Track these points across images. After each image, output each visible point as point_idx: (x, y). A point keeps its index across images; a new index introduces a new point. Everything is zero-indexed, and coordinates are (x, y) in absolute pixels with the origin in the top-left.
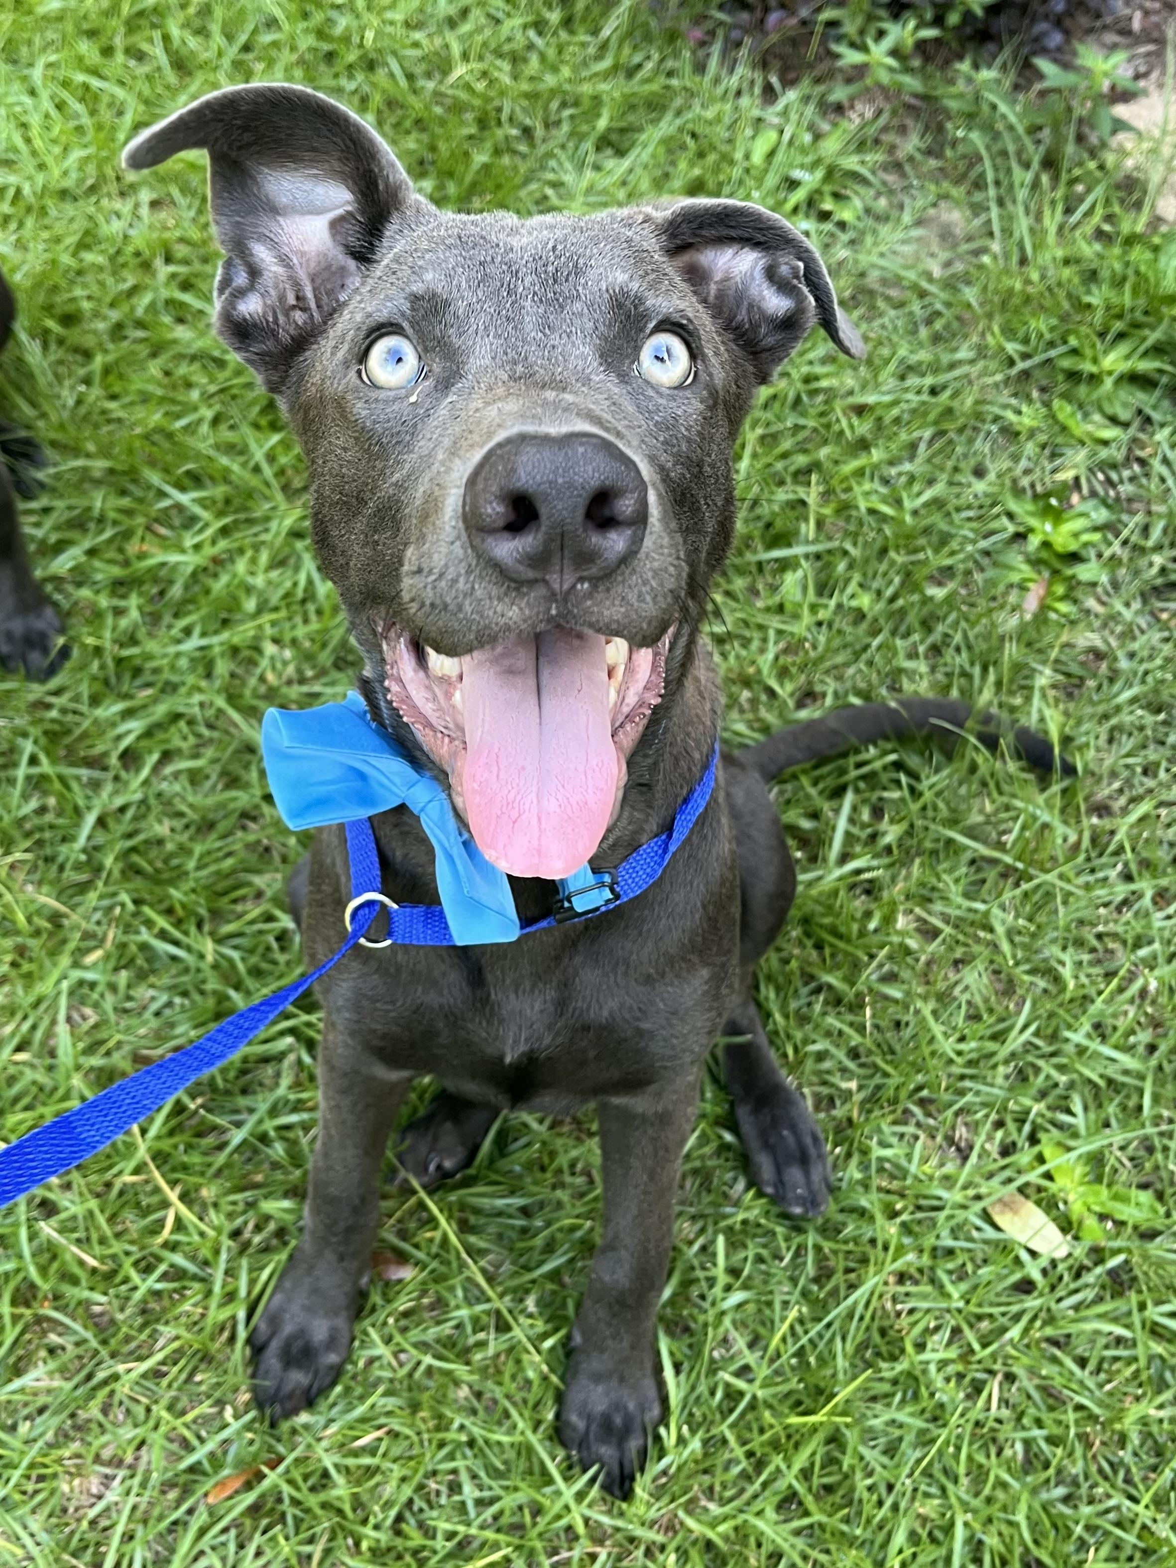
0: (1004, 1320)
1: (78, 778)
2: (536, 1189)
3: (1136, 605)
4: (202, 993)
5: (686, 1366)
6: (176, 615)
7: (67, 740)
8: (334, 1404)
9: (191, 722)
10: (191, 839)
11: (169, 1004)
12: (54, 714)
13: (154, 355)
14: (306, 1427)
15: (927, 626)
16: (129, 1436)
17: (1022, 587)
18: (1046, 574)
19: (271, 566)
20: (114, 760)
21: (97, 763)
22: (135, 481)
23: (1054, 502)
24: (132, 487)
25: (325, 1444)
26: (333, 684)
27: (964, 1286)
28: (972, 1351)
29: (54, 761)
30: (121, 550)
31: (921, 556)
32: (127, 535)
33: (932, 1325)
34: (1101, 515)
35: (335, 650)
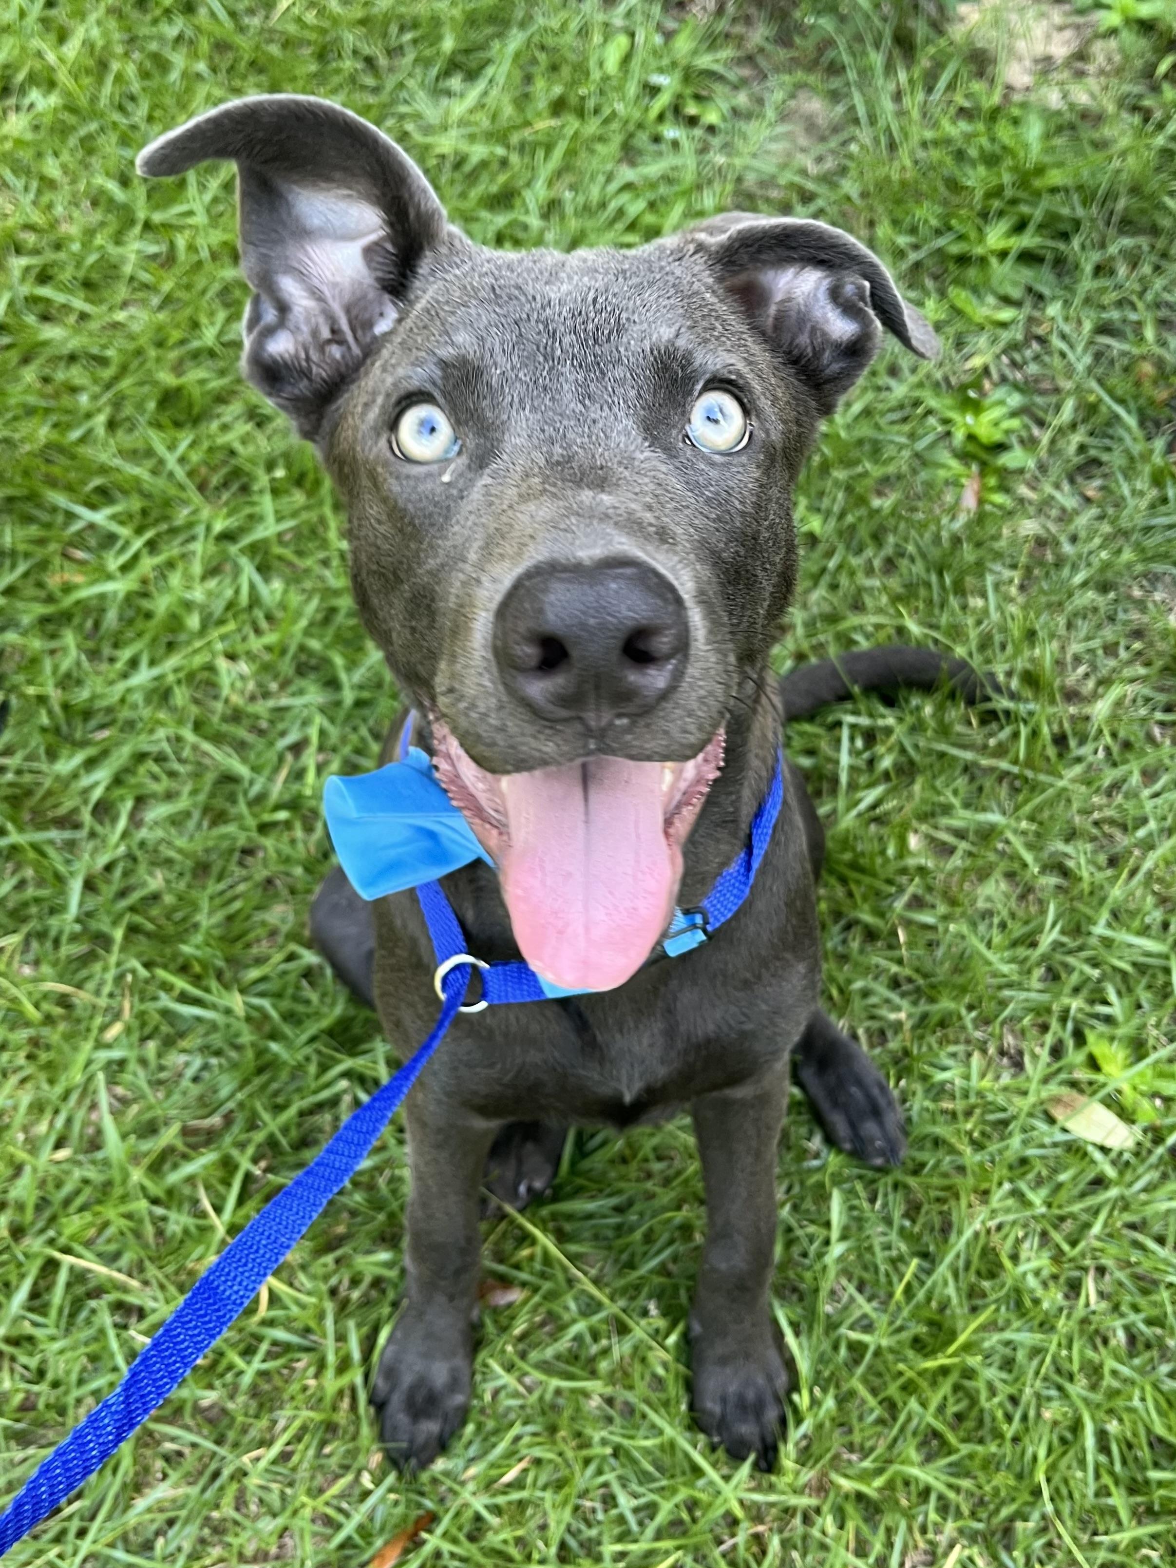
0: (1085, 1217)
1: (51, 842)
2: (622, 1185)
3: (1066, 487)
4: (238, 1048)
5: (804, 1326)
6: (116, 646)
7: (32, 802)
8: (470, 1443)
9: (160, 759)
10: (189, 886)
11: (205, 1067)
12: (10, 776)
13: (26, 360)
14: (447, 1474)
15: (877, 538)
16: (271, 1527)
17: (955, 483)
18: (975, 468)
19: (206, 576)
20: (86, 816)
21: (69, 822)
22: (39, 506)
23: (972, 394)
24: (36, 512)
25: (471, 1486)
26: (301, 692)
27: (1044, 1192)
28: (1061, 1252)
29: (21, 829)
30: (40, 585)
31: (859, 469)
32: (43, 565)
33: (1021, 1234)
34: (1015, 400)
35: (295, 657)
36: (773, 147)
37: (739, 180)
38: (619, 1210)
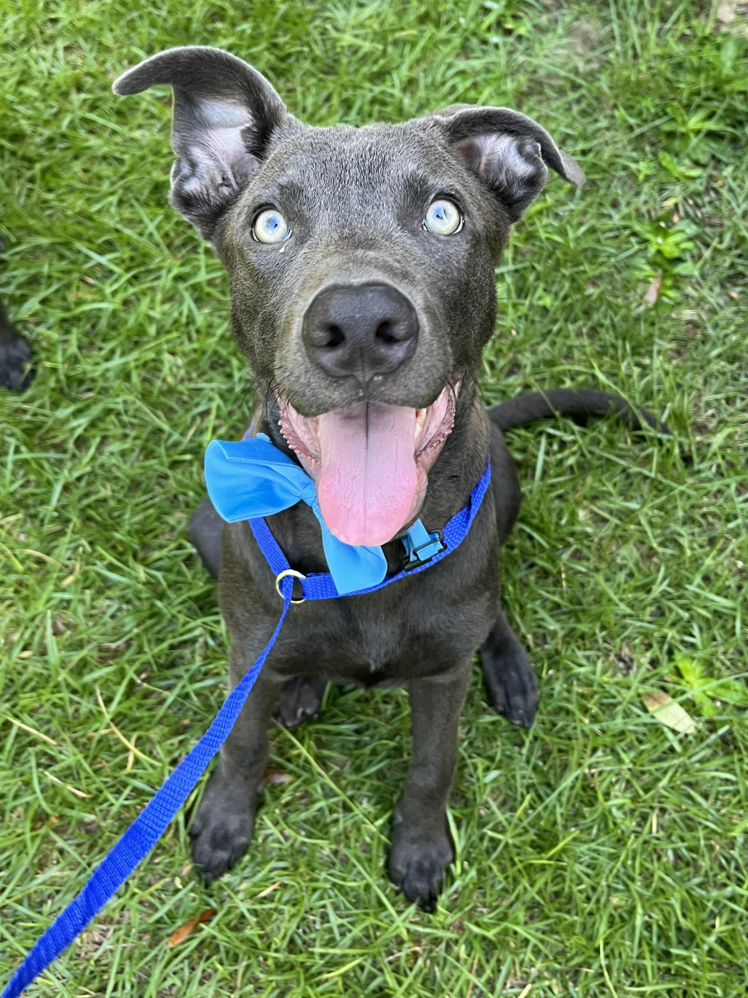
0: (657, 774)
1: (47, 460)
2: (362, 717)
3: (717, 289)
4: (140, 599)
5: (464, 822)
6: (104, 340)
7: (39, 433)
8: (245, 867)
9: (118, 414)
10: (125, 496)
11: (120, 609)
12: (28, 417)
13: (76, 157)
14: (228, 884)
15: (587, 313)
16: (116, 904)
17: (645, 281)
18: (660, 272)
19: (163, 302)
20: (70, 445)
21: (60, 448)
22: (71, 249)
23: (663, 224)
24: (67, 253)
25: (241, 896)
26: (210, 381)
27: (632, 755)
28: (639, 795)
29: (31, 450)
30: (64, 299)
31: (582, 268)
32: (68, 286)
33: (613, 780)
34: (692, 230)
35: (210, 357)
36: (561, 52)
37: (534, 72)
38: (358, 732)
